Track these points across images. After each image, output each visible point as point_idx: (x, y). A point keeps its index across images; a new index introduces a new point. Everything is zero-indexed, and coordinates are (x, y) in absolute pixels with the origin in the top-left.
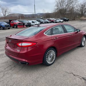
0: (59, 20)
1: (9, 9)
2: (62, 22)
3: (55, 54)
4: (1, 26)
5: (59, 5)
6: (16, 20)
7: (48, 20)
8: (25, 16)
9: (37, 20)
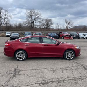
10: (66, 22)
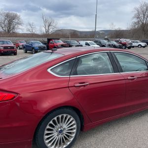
0: (137, 42)
1: (55, 21)
2: (144, 47)
3: (75, 126)
4: (33, 48)
5: (141, 15)
6: (59, 39)
7: (116, 41)
8: (79, 34)
9: (96, 42)
10: (46, 21)
